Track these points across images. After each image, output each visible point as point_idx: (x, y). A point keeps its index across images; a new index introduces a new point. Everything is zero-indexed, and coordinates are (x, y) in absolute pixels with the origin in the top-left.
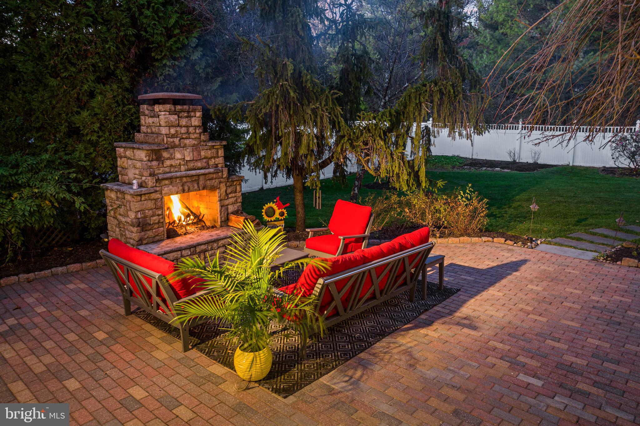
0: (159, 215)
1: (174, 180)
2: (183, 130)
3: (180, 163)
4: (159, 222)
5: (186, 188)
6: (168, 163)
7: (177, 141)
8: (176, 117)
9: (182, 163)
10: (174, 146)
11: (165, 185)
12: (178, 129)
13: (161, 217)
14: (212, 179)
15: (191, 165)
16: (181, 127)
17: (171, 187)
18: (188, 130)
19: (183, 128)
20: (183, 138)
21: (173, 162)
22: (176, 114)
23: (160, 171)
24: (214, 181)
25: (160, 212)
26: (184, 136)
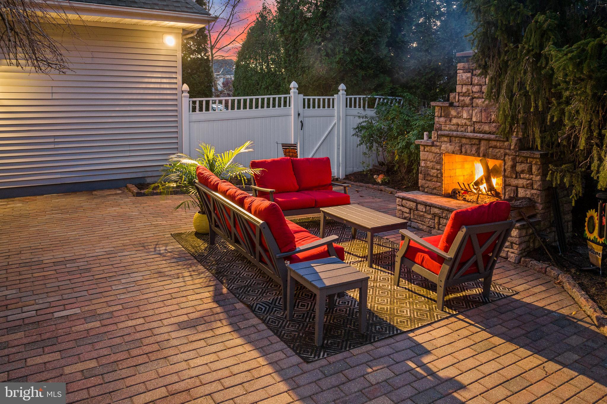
0: (437, 169)
1: (454, 139)
2: (476, 89)
3: (465, 123)
4: (437, 177)
5: (463, 150)
6: (454, 121)
7: (467, 100)
8: (469, 75)
9: (468, 123)
10: (464, 106)
11: (445, 142)
12: (470, 87)
13: (439, 172)
14: (495, 147)
15: (477, 126)
16: (474, 85)
17: (448, 145)
18: (481, 88)
19: (476, 87)
20: (475, 98)
21: (459, 121)
22: (469, 72)
23: (447, 128)
24: (497, 150)
25: (438, 167)
26: (476, 96)
